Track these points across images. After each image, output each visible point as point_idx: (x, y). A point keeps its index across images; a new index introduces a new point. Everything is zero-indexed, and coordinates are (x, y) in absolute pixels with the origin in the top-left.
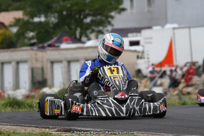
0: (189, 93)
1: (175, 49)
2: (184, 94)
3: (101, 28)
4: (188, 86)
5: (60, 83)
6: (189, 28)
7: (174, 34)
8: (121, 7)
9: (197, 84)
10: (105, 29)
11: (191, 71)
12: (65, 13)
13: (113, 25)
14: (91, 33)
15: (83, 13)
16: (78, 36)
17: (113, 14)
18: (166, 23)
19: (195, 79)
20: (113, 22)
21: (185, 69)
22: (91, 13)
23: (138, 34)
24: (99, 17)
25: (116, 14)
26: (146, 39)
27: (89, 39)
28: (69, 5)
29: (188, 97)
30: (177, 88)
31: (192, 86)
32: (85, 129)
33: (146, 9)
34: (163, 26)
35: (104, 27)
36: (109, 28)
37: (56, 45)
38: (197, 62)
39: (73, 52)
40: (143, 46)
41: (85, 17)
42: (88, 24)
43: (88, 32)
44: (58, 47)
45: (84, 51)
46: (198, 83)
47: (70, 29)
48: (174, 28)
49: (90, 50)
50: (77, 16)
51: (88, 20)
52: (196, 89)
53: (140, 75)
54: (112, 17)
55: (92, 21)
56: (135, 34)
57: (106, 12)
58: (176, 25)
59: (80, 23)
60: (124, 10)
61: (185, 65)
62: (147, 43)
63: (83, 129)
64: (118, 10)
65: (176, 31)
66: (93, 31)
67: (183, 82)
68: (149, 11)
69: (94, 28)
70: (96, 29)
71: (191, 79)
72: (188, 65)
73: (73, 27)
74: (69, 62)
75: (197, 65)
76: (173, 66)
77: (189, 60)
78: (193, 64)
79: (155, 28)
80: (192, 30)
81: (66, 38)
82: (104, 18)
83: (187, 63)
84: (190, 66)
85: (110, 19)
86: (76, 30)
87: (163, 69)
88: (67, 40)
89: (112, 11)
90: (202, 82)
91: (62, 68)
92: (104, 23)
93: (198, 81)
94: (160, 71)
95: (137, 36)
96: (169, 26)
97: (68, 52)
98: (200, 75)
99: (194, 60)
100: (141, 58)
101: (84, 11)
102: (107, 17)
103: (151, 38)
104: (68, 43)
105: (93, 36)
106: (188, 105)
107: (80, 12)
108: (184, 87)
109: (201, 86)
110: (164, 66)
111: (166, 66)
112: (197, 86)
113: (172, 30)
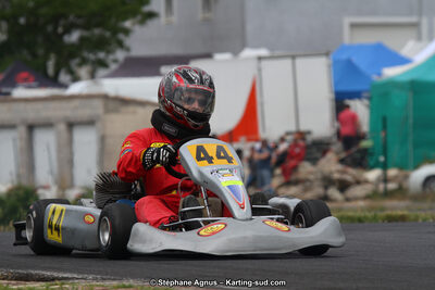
1: (262, 104)
3: (101, 55)
4: (288, 183)
5: (11, 174)
6: (293, 57)
7: (260, 70)
8: (146, 9)
9: (308, 180)
10: (111, 57)
11: (297, 150)
12: (22, 21)
13: (128, 49)
14: (80, 65)
15: (62, 22)
16: (51, 71)
17: (128, 24)
18: (243, 46)
19: (306, 169)
20: (128, 41)
21: (283, 147)
22: (80, 21)
24: (97, 31)
25: (134, 24)
27: (76, 79)
28: (31, 4)
31: (296, 183)
32: (61, 275)
33: (200, 15)
34: (236, 53)
35: (108, 52)
36: (120, 55)
37: (4, 90)
38: (309, 133)
39: (39, 106)
41: (68, 31)
42: (72, 45)
43: (74, 63)
44: (8, 94)
45: (64, 104)
46: (312, 177)
47: (34, 55)
48: (260, 58)
49: (76, 103)
50: (50, 28)
51: (74, 37)
52: (306, 190)
54: (127, 32)
55: (82, 39)
57: (113, 20)
58: (263, 52)
59: (55, 44)
60: (152, 15)
61: (282, 140)
63: (55, 274)
64: (139, 17)
65: (264, 64)
66: (84, 62)
67: (279, 175)
68: (206, 20)
69: (85, 54)
70: (92, 57)
71: (295, 168)
72: (289, 138)
73: (41, 52)
74: (31, 128)
76: (257, 140)
77: (292, 128)
78: (301, 135)
79: (218, 57)
80: (299, 61)
81: (24, 75)
82: (108, 34)
83: (288, 134)
85: (121, 36)
86: (46, 58)
88: (25, 80)
89: (125, 19)
90: (319, 176)
91: (14, 140)
92: (110, 44)
93: (311, 173)
96: (248, 53)
97: (30, 106)
98: (314, 161)
99: (303, 128)
101: (64, 16)
102: (116, 30)
104: (30, 87)
105: (83, 71)
107: (55, 20)
108: (280, 186)
109: (317, 183)
110: (237, 140)
111: (243, 139)
112: (308, 184)
113: (256, 62)
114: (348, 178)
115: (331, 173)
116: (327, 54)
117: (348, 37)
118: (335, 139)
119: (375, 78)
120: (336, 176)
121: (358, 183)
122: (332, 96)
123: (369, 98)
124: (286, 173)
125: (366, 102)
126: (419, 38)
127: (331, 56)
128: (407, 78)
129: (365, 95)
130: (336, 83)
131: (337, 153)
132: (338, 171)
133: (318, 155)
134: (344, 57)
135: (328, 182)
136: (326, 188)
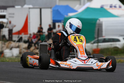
1: (29, 23)
7: (29, 12)
18: (25, 4)
23: (5, 11)
26: (10, 14)
30: (29, 50)
34: (22, 6)
40: (8, 19)
48: (30, 8)
53: (5, 39)
56: (2, 10)
58: (31, 6)
62: (10, 17)
65: (31, 10)
79: (17, 7)
87: (20, 36)
94: (18, 37)
95: (3, 12)
96: (26, 6)
100: (6, 27)
103: (13, 14)
108: (34, 49)
110: (21, 34)
111: (23, 34)
113: (28, 9)
116: (51, 8)
117: (58, 4)
119: (66, 16)
122: (52, 21)
123: (63, 23)
125: (62, 24)
126: (80, 4)
127: (52, 9)
129: (62, 21)
134: (56, 9)
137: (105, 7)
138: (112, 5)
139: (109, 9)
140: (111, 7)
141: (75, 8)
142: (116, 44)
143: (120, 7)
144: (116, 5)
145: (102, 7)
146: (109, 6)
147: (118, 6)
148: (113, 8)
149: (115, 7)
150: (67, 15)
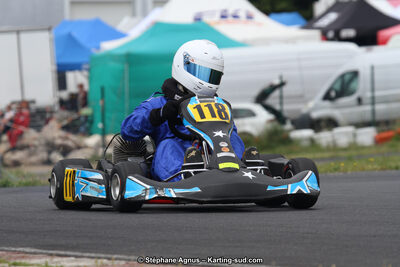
0: (16, 164)
2: (6, 166)
4: (13, 149)
6: (18, 32)
9: (35, 146)
19: (30, 136)
21: (9, 115)
29: (14, 170)
31: (23, 148)
38: (33, 102)
46: (36, 143)
61: (9, 108)
67: (5, 142)
75: (33, 106)
77: (18, 97)
80: (23, 36)
83: (13, 103)
84: (20, 109)
90: (43, 142)
93: (35, 139)
98: (38, 128)
99: (28, 97)
106: (13, 186)
108: (7, 151)
109: (41, 148)
112: (33, 148)
114: (70, 143)
115: (54, 139)
116: (49, 29)
117: (68, 14)
118: (57, 108)
119: (96, 53)
120: (59, 142)
121: (79, 147)
122: (54, 68)
123: (89, 70)
124: (12, 139)
125: (86, 73)
126: (134, 14)
127: (53, 31)
128: (123, 51)
129: (85, 66)
130: (58, 56)
131: (60, 121)
132: (61, 137)
133: (42, 123)
134: (65, 31)
135: (51, 147)
136: (50, 152)
137: (206, 19)
138: (225, 11)
139: (218, 23)
140: (223, 17)
141: (121, 27)
142: (244, 125)
143: (250, 17)
144: (237, 11)
145: (198, 19)
146: (218, 15)
147: (242, 14)
148: (230, 19)
149: (235, 16)
150: (98, 48)
